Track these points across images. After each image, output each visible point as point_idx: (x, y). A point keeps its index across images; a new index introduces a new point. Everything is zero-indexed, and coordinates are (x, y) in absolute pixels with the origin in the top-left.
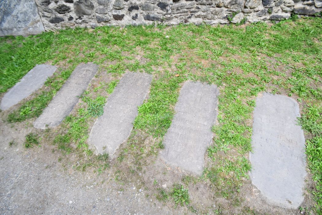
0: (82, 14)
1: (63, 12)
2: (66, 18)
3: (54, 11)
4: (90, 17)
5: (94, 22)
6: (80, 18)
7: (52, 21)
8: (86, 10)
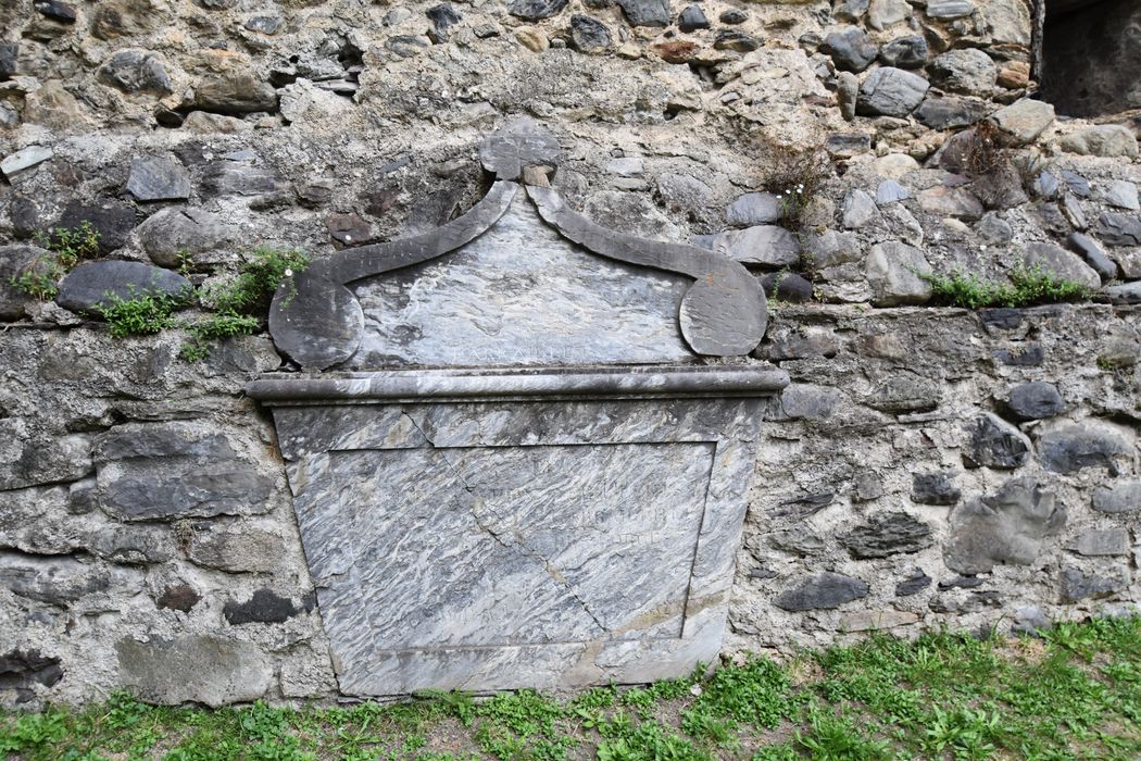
0: (988, 562)
1: (881, 552)
2: (887, 584)
3: (832, 545)
4: (1026, 573)
5: (1034, 597)
6: (968, 579)
7: (790, 604)
8: (1022, 538)
